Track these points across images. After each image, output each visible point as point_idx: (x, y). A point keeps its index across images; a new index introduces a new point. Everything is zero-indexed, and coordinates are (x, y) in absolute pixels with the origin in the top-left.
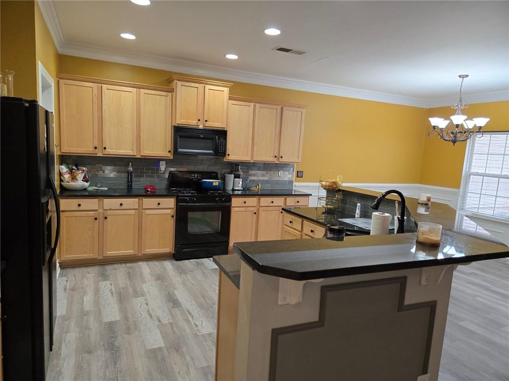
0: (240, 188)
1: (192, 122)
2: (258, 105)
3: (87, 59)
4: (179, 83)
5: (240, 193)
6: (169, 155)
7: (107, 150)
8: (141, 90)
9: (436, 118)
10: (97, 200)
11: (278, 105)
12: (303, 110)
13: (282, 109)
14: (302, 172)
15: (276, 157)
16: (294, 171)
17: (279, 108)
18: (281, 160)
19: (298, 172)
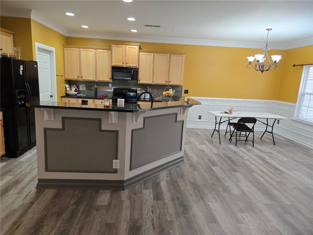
0: (148, 98)
1: (120, 64)
2: (156, 54)
3: (77, 38)
4: (113, 46)
5: (148, 100)
6: (110, 80)
7: (83, 78)
8: (97, 50)
9: (251, 57)
10: (76, 99)
11: (168, 54)
12: (183, 55)
13: (170, 55)
14: (188, 91)
15: (166, 81)
16: (182, 90)
17: (168, 55)
18: (170, 83)
19: (185, 90)
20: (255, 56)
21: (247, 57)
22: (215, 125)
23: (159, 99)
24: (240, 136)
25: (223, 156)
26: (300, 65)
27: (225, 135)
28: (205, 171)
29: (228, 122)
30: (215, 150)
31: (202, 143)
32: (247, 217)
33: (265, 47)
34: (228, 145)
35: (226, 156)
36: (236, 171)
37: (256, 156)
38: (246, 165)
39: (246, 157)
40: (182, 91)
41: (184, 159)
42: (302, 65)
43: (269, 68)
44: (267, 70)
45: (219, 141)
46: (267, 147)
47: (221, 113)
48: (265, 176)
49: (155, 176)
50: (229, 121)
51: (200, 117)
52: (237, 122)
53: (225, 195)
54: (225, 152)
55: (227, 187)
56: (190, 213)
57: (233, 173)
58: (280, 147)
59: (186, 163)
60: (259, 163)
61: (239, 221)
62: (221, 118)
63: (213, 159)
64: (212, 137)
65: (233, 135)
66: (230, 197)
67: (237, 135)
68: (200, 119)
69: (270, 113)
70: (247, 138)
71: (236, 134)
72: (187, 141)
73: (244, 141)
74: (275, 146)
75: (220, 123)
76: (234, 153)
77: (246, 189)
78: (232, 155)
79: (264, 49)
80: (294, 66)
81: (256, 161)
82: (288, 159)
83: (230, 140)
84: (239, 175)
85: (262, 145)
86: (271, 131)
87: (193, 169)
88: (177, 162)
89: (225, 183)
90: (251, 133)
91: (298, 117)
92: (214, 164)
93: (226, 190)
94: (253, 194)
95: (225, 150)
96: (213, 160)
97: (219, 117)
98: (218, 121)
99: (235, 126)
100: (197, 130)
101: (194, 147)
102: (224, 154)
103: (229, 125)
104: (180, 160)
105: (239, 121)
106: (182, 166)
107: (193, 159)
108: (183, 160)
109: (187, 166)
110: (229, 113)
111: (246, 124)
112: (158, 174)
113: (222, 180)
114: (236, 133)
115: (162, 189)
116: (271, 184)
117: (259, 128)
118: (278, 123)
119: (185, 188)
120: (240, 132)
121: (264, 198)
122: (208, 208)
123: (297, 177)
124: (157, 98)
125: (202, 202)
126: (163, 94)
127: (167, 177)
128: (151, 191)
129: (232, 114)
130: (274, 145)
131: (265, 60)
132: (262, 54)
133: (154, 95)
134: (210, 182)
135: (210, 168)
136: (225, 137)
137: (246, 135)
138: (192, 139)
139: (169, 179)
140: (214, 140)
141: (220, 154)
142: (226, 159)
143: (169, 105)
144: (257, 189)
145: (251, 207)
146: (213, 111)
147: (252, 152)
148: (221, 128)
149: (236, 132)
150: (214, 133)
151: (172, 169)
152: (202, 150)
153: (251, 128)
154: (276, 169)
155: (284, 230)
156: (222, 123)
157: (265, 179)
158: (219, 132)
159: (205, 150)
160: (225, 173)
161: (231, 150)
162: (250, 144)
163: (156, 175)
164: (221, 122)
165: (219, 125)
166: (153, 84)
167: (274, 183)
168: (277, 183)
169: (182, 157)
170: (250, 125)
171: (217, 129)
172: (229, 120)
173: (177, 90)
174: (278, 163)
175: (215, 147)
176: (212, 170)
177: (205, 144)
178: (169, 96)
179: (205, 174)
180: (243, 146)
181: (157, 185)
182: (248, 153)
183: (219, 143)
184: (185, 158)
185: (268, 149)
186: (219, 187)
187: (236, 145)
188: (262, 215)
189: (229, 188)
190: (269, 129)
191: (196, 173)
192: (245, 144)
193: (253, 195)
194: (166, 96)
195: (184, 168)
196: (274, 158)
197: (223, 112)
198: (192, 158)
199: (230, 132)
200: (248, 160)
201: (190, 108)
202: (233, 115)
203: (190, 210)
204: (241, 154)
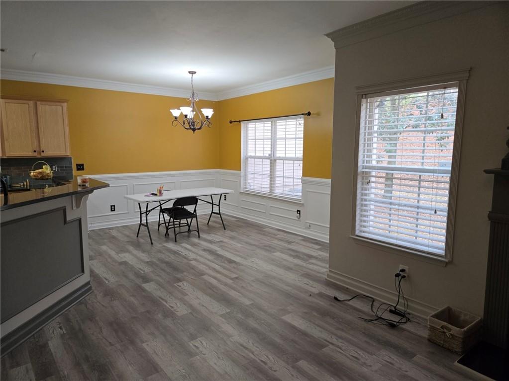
11: (30, 100)
12: (63, 104)
13: (36, 103)
14: (83, 165)
15: (35, 151)
16: (72, 164)
17: (31, 103)
18: (43, 154)
19: (78, 165)
20: (181, 108)
21: (171, 111)
22: (140, 216)
23: (24, 185)
24: (180, 226)
25: (158, 262)
26: (237, 121)
27: (158, 230)
28: (133, 296)
29: (159, 208)
30: (144, 257)
31: (123, 250)
32: (201, 342)
33: (192, 96)
34: (165, 244)
35: (162, 261)
36: (179, 280)
37: (204, 250)
38: (193, 268)
39: (192, 256)
40: (71, 167)
41: (91, 287)
42: (240, 121)
43: (201, 126)
44: (199, 129)
45: (150, 241)
46: (217, 235)
47: (146, 196)
48: (218, 276)
49: (34, 335)
50: (161, 207)
51: (113, 207)
52: (172, 207)
53: (168, 322)
54: (160, 255)
55: (169, 309)
56: (113, 374)
57: (175, 285)
58: (232, 231)
59: (96, 292)
60: (209, 260)
61: (191, 354)
62: (148, 204)
63: (143, 272)
64: (137, 236)
65: (170, 227)
66: (174, 323)
67: (176, 226)
68: (114, 210)
69: (213, 186)
70: (189, 227)
71: (174, 225)
72: (95, 253)
73: (187, 233)
74: (226, 231)
75: (147, 212)
76: (174, 254)
77: (195, 303)
78: (172, 258)
79: (191, 99)
80: (231, 122)
81: (206, 258)
82: (242, 244)
83: (166, 235)
84: (184, 285)
85: (209, 234)
86: (218, 212)
87: (110, 299)
88: (80, 295)
89: (165, 303)
90: (193, 219)
91: (245, 188)
92: (146, 279)
93: (169, 314)
94: (205, 307)
95: (160, 252)
96: (144, 274)
97: (143, 202)
98: (144, 210)
99: (170, 213)
100: (111, 231)
101: (109, 260)
102: (159, 260)
103: (161, 213)
104: (83, 290)
105: (175, 204)
106: (89, 299)
107: (109, 282)
108: (90, 289)
109: (100, 297)
110: (159, 195)
111: (185, 207)
112: (41, 329)
113: (161, 300)
114: (172, 223)
115: (54, 354)
116: (226, 285)
117: (202, 210)
118: (226, 200)
119: (100, 336)
120: (179, 221)
121: (221, 306)
122: (142, 353)
123: (255, 266)
124: (18, 183)
125: (131, 347)
126: (30, 176)
127: (61, 328)
128: (30, 365)
129: (163, 195)
130: (225, 229)
131: (194, 115)
132: (189, 106)
133: (11, 179)
134: (142, 309)
135: (140, 287)
136: (159, 233)
137: (188, 224)
138: (104, 248)
139: (66, 330)
140: (141, 240)
141: (155, 261)
142: (163, 266)
143: (46, 195)
144: (210, 297)
145: (205, 327)
146: (134, 194)
147: (199, 246)
148: (150, 219)
149: (174, 222)
150: (140, 230)
151: (70, 311)
152: (124, 262)
153: (193, 212)
154: (230, 261)
155: (248, 341)
156: (150, 211)
157: (219, 280)
158: (147, 226)
159: (127, 260)
160: (163, 288)
161: (170, 251)
162: (195, 236)
163: (37, 332)
164: (148, 210)
165: (147, 215)
166: (5, 158)
167: (230, 282)
168: (233, 280)
169: (88, 283)
170: (190, 208)
171: (144, 221)
172: (161, 205)
173: (60, 165)
174: (232, 253)
175: (144, 251)
176: (143, 290)
177: (128, 251)
178: (44, 178)
179: (132, 299)
180: (185, 241)
181: (40, 351)
182: (194, 249)
183: (150, 243)
184: (93, 284)
185: (219, 237)
186: (157, 314)
187: (176, 241)
188: (219, 331)
189: (172, 309)
190: (216, 210)
191: (116, 303)
192: (189, 237)
193: (207, 308)
194: (37, 179)
195: (95, 300)
196: (226, 247)
197: (148, 194)
198: (106, 279)
199: (165, 223)
200: (195, 260)
201: (90, 195)
202: (166, 196)
203: (111, 369)
204: (184, 252)
